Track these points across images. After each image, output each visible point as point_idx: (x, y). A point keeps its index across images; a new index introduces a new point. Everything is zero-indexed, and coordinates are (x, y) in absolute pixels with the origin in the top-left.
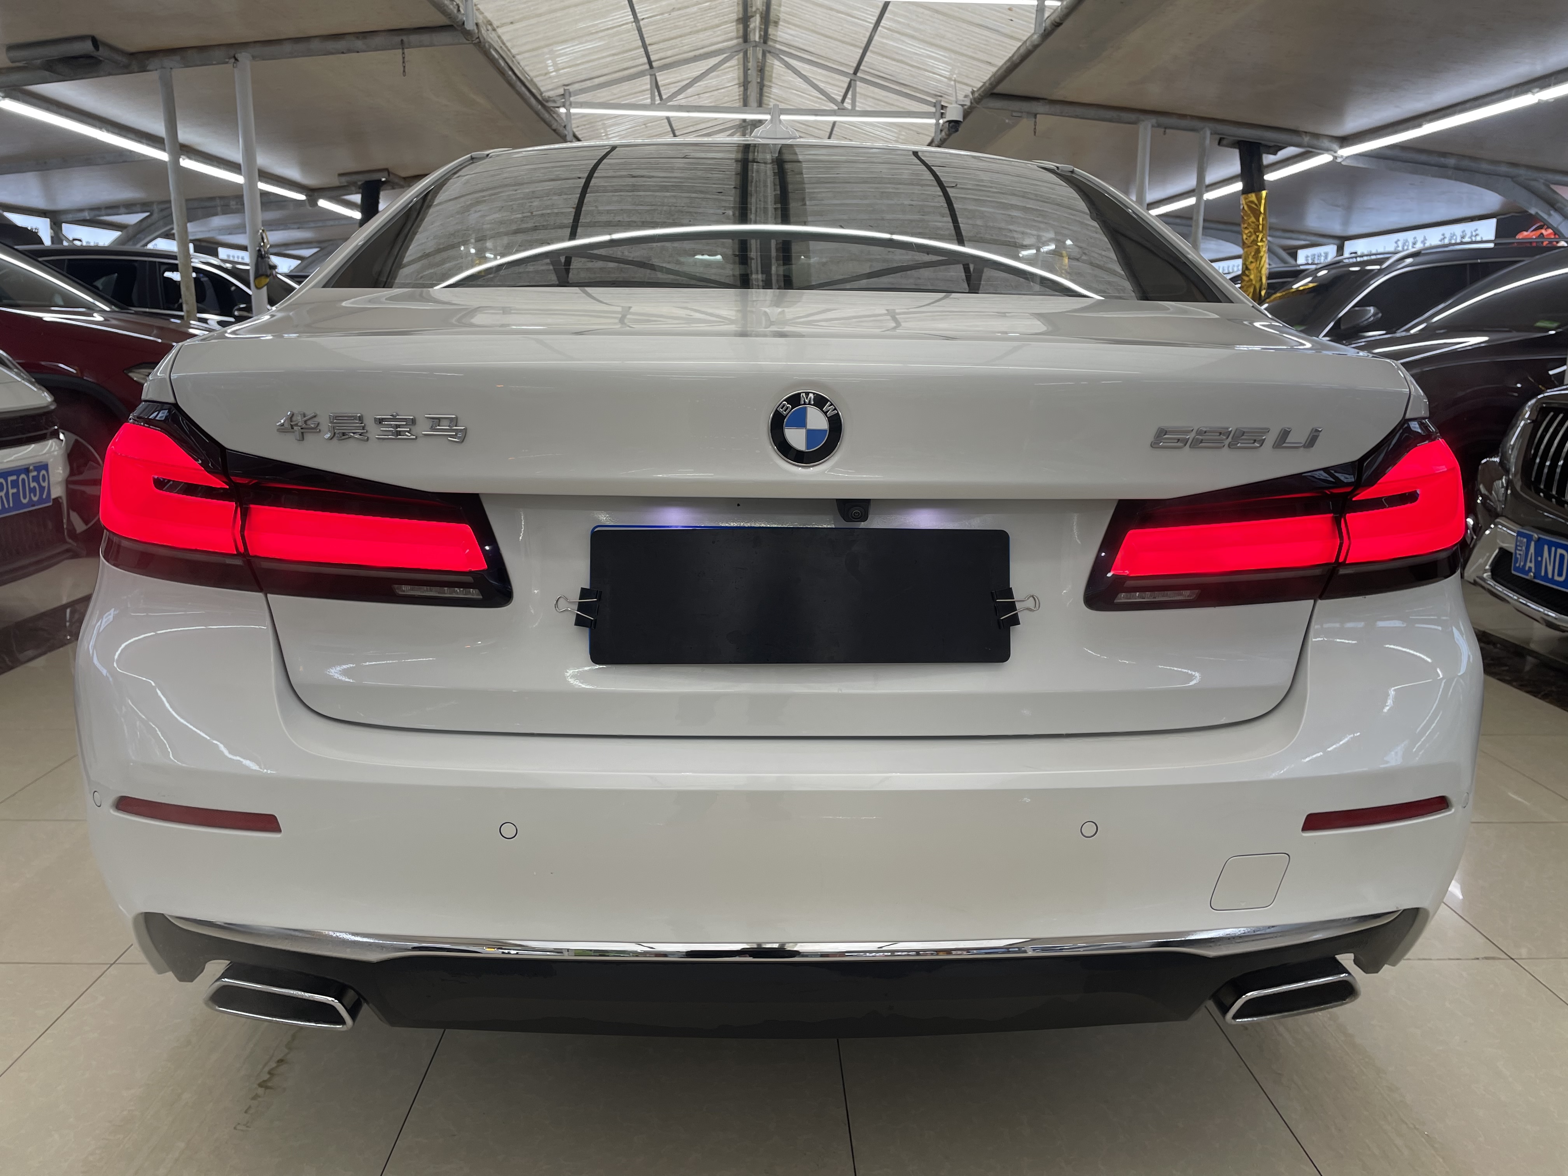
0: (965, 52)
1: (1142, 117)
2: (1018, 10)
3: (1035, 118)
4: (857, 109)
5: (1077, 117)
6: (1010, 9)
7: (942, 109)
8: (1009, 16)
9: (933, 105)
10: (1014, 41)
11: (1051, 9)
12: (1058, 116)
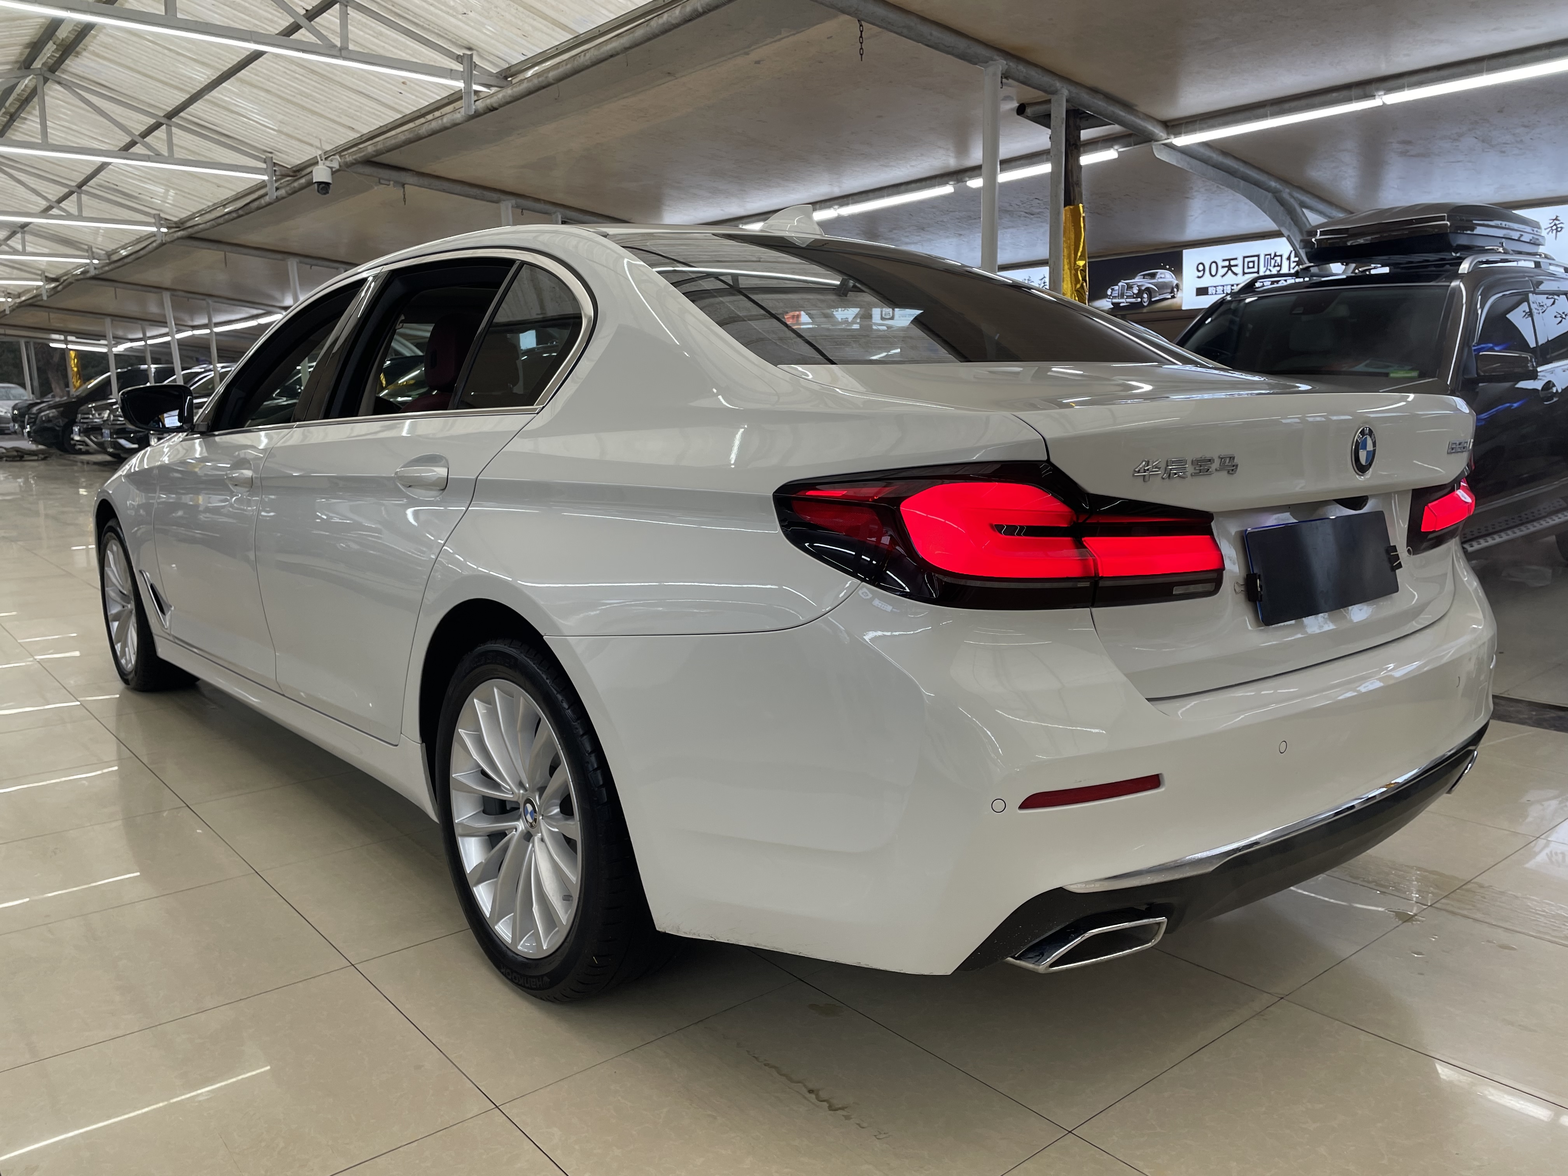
0: (329, 116)
1: (503, 197)
2: (412, 85)
3: (404, 188)
4: (176, 156)
5: (444, 191)
6: (404, 83)
7: (274, 166)
8: (398, 88)
9: (263, 160)
10: (394, 113)
11: (452, 89)
12: (427, 188)
